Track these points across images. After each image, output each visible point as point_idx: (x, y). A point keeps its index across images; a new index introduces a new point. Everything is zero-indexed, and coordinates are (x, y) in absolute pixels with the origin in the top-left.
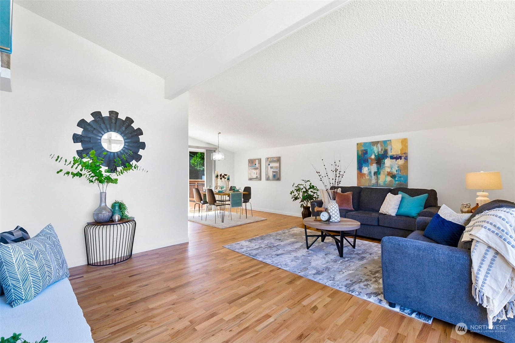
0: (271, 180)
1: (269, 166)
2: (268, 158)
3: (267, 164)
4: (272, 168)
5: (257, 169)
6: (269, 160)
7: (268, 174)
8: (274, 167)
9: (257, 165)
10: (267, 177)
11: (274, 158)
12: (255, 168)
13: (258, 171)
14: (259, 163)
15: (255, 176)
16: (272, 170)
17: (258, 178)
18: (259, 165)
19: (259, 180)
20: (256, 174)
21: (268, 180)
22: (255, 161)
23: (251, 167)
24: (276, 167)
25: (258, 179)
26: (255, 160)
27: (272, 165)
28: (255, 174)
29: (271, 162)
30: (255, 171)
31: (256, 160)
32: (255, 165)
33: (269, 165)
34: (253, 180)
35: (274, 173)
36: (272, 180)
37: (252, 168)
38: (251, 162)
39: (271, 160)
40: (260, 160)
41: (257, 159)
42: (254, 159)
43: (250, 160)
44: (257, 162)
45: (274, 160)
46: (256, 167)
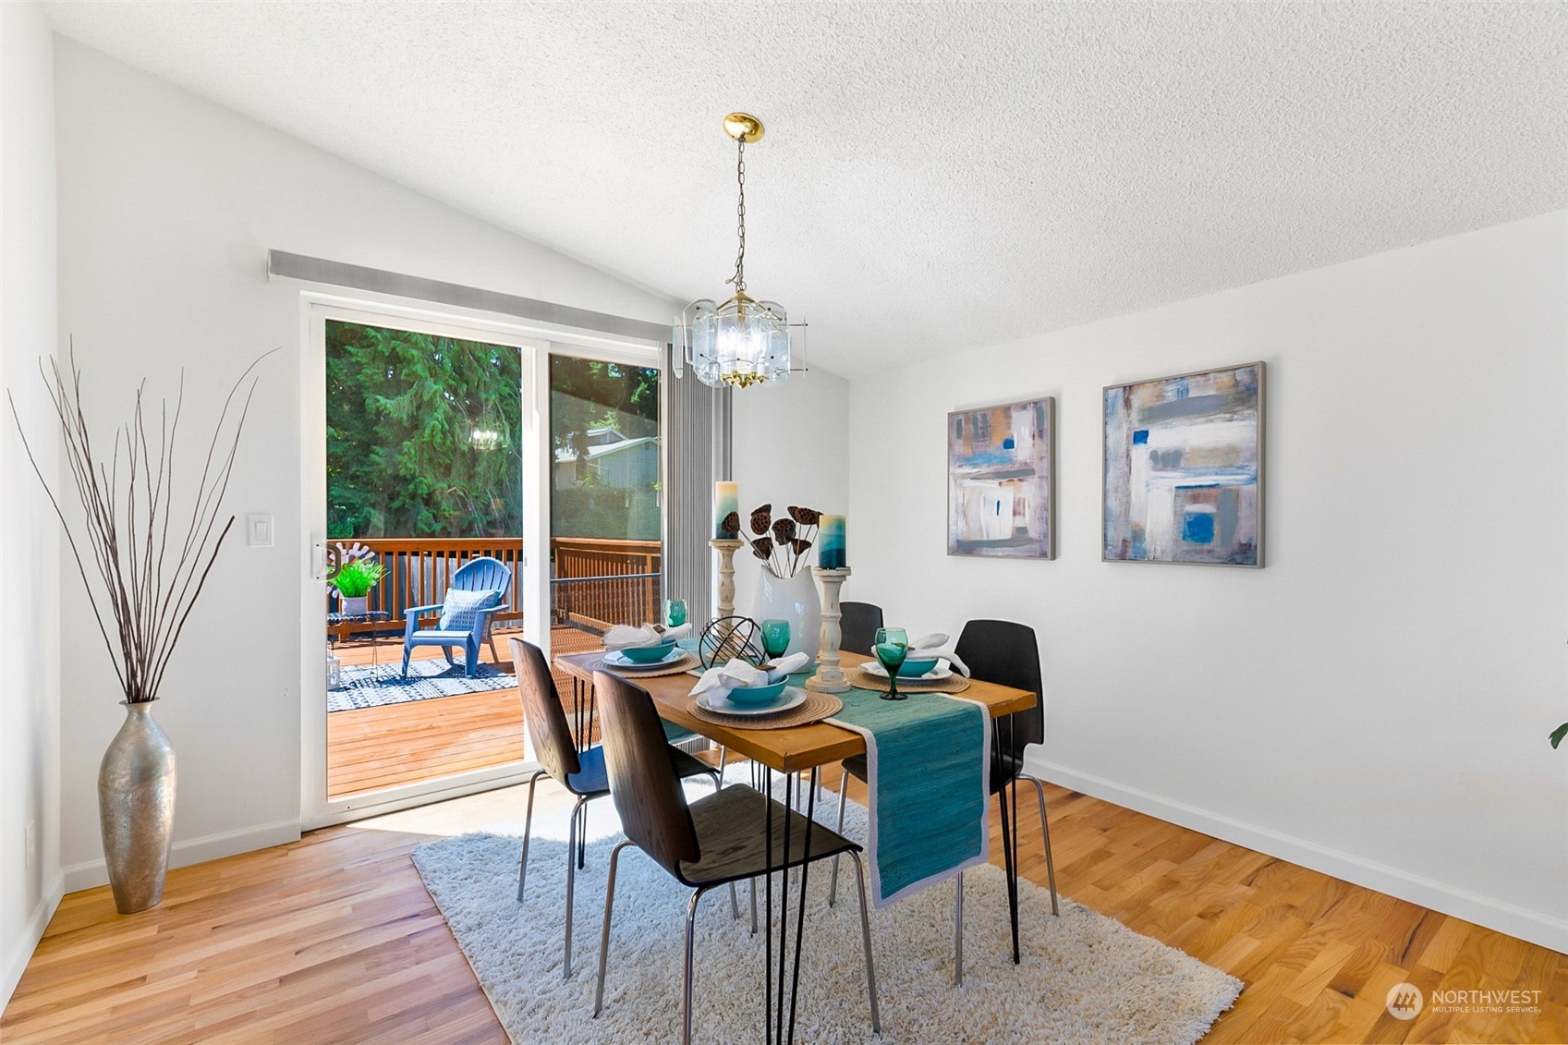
0: (1155, 561)
1: (1140, 453)
2: (1129, 389)
3: (1119, 436)
4: (1165, 460)
5: (1023, 473)
6: (1138, 400)
7: (1127, 511)
8: (1195, 451)
9: (1025, 448)
10: (1116, 535)
11: (1191, 383)
12: (1007, 468)
13: (1031, 491)
14: (1039, 433)
15: (1002, 527)
16: (1177, 478)
17: (1031, 541)
18: (1044, 447)
19: (1043, 555)
20: (1015, 513)
21: (1122, 557)
22: (1008, 417)
23: (966, 460)
24: (1226, 458)
25: (1036, 546)
26: (1006, 410)
27: (1163, 437)
28: (1007, 509)
29: (1159, 413)
30: (1007, 494)
31: (1015, 415)
32: (1009, 444)
33: (1141, 437)
34: (985, 551)
35: (1195, 499)
36: (1176, 561)
37: (984, 469)
38: (968, 429)
39: (1160, 396)
40: (1046, 414)
41: (1023, 406)
42: (994, 409)
43: (966, 413)
44: (1022, 429)
45: (1192, 394)
46: (1011, 461)
